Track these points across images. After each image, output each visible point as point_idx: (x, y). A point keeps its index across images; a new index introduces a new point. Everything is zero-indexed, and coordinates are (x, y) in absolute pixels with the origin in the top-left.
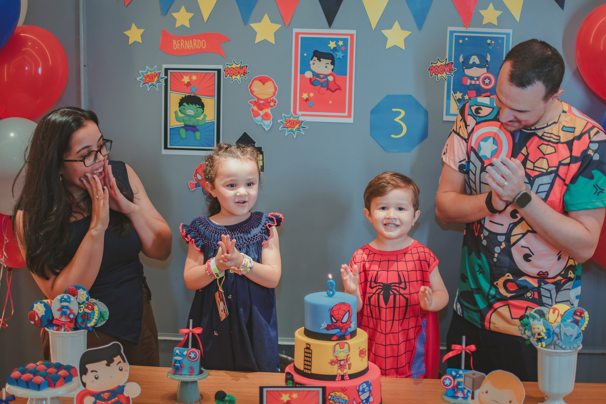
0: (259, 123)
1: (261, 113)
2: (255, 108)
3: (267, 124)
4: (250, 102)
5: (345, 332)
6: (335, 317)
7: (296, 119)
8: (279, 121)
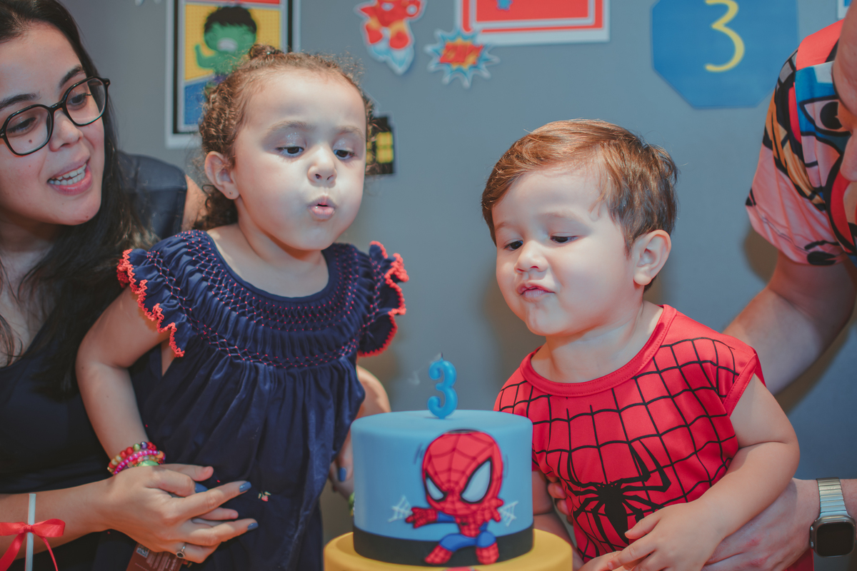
0: (382, 58)
1: (388, 32)
2: (373, 23)
3: (401, 58)
4: (364, 10)
5: (477, 536)
6: (436, 479)
7: (468, 42)
8: (429, 49)
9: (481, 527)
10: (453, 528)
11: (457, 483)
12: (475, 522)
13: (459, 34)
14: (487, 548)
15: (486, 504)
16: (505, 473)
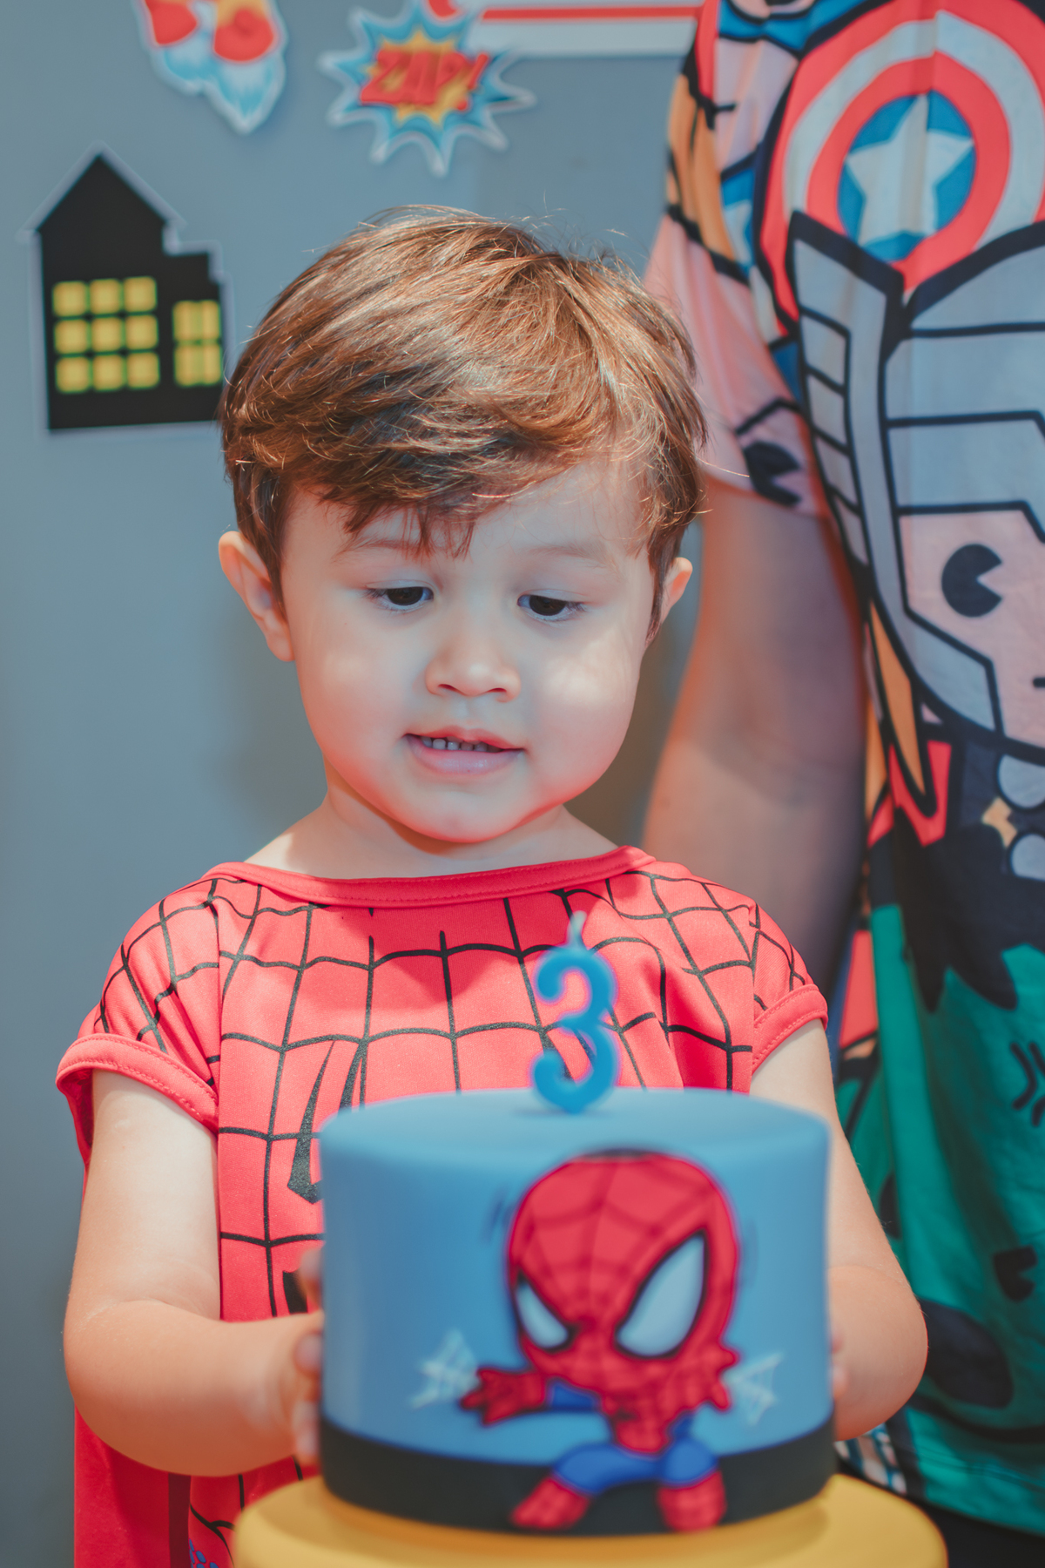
0: (192, 86)
1: (211, 15)
3: (247, 88)
5: (662, 1450)
6: (549, 1287)
7: (446, 46)
8: (330, 62)
9: (675, 1426)
10: (590, 1428)
11: (605, 1299)
12: (657, 1411)
13: (417, 22)
14: (692, 1487)
15: (689, 1361)
16: (745, 1272)
